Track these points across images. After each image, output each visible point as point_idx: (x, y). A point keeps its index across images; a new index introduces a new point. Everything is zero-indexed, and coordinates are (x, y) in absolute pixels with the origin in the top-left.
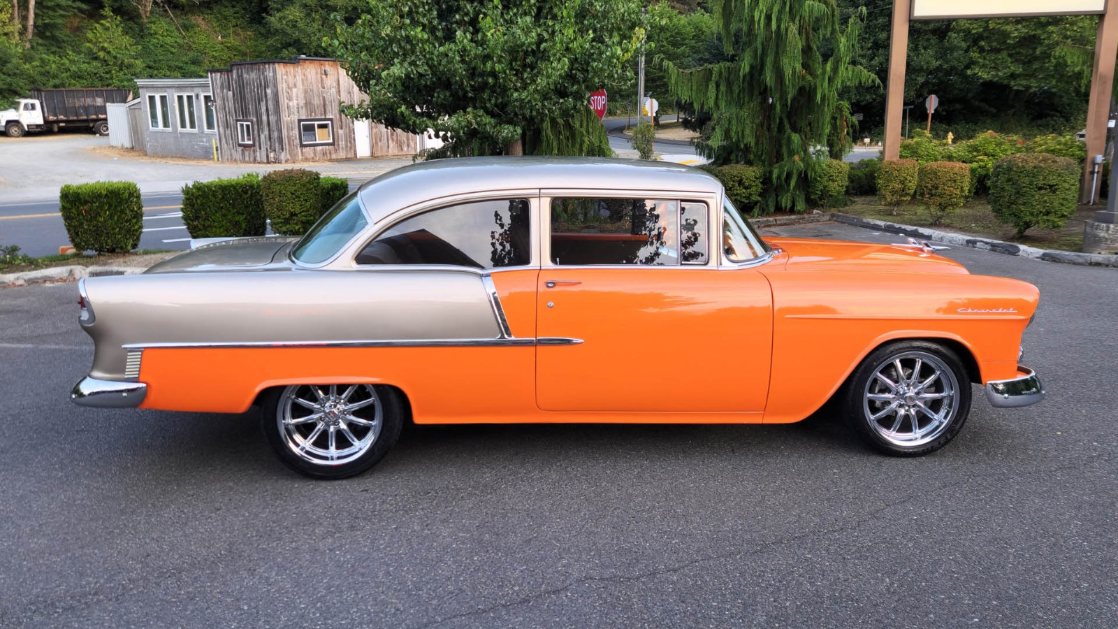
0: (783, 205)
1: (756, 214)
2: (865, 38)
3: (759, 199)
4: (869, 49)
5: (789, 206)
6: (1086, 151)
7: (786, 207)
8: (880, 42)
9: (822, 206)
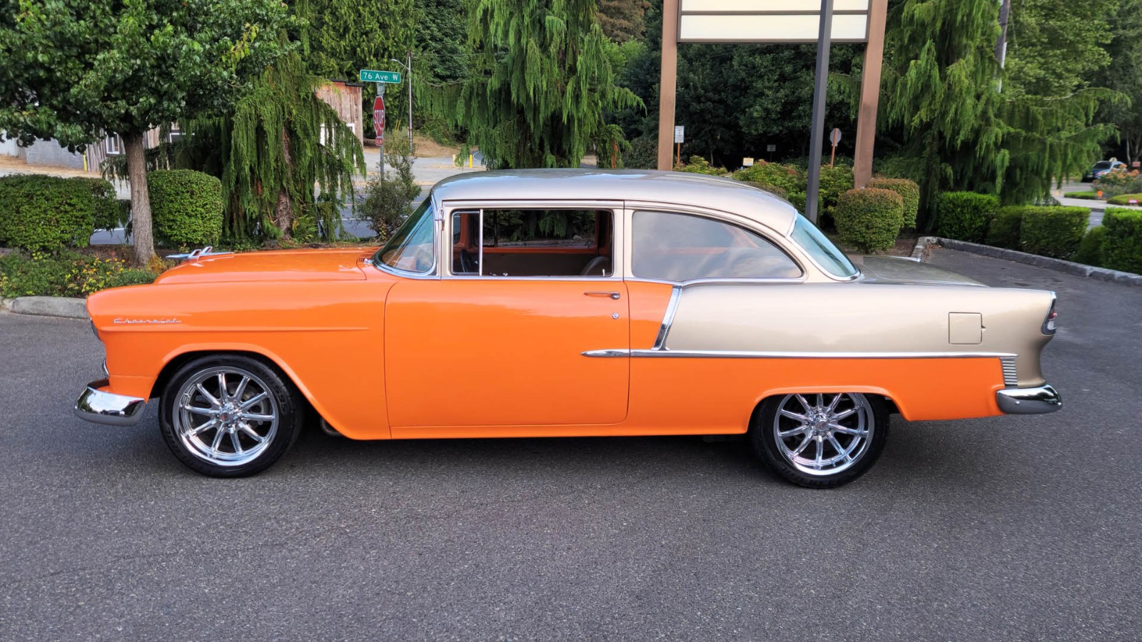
0: (542, 230)
1: (515, 238)
2: (772, 70)
3: (521, 222)
4: (776, 81)
5: (547, 230)
6: (853, 183)
7: (544, 232)
8: (786, 75)
9: (586, 231)
